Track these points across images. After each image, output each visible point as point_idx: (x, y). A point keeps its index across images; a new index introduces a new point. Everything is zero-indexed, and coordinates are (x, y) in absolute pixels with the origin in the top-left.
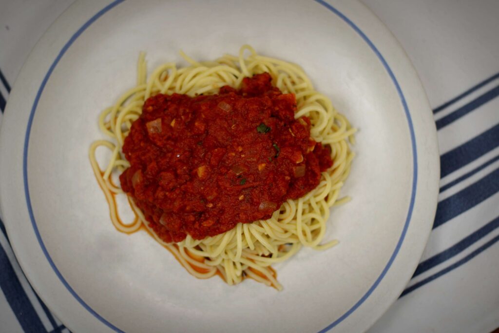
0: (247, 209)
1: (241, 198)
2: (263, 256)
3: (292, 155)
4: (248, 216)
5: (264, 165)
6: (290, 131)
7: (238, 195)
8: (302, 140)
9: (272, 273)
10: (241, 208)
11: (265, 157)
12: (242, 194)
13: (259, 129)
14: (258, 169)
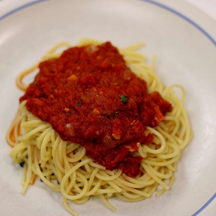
0: (61, 119)
1: (67, 110)
2: (40, 165)
3: (116, 127)
4: (56, 122)
5: (98, 112)
6: (134, 121)
7: (67, 107)
8: (132, 132)
9: (31, 182)
10: (59, 114)
11: (104, 109)
12: (70, 109)
13: (122, 96)
14: (93, 110)
